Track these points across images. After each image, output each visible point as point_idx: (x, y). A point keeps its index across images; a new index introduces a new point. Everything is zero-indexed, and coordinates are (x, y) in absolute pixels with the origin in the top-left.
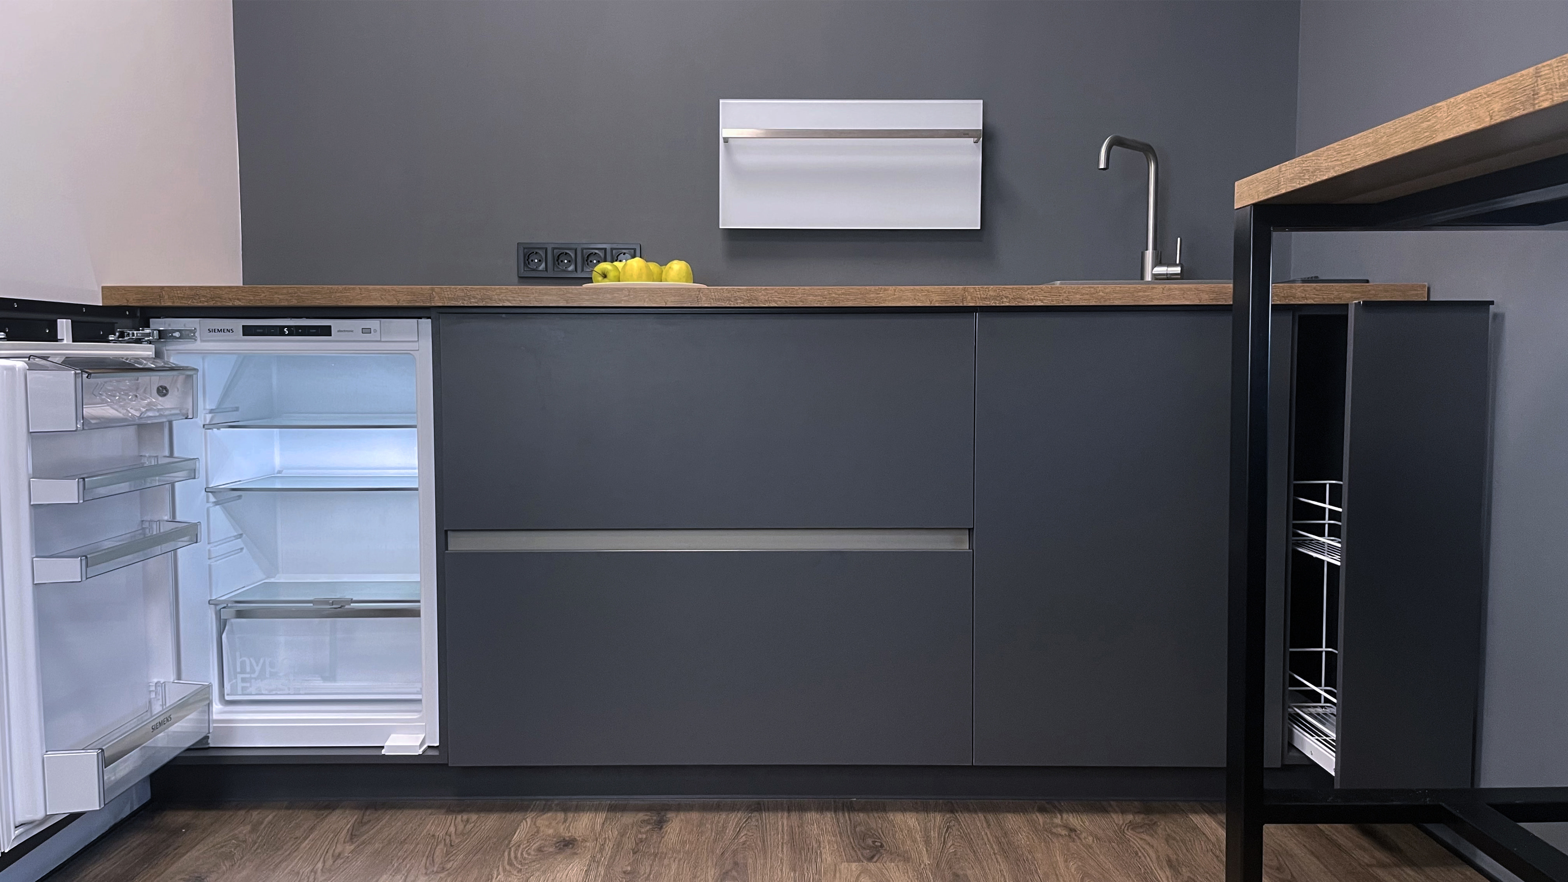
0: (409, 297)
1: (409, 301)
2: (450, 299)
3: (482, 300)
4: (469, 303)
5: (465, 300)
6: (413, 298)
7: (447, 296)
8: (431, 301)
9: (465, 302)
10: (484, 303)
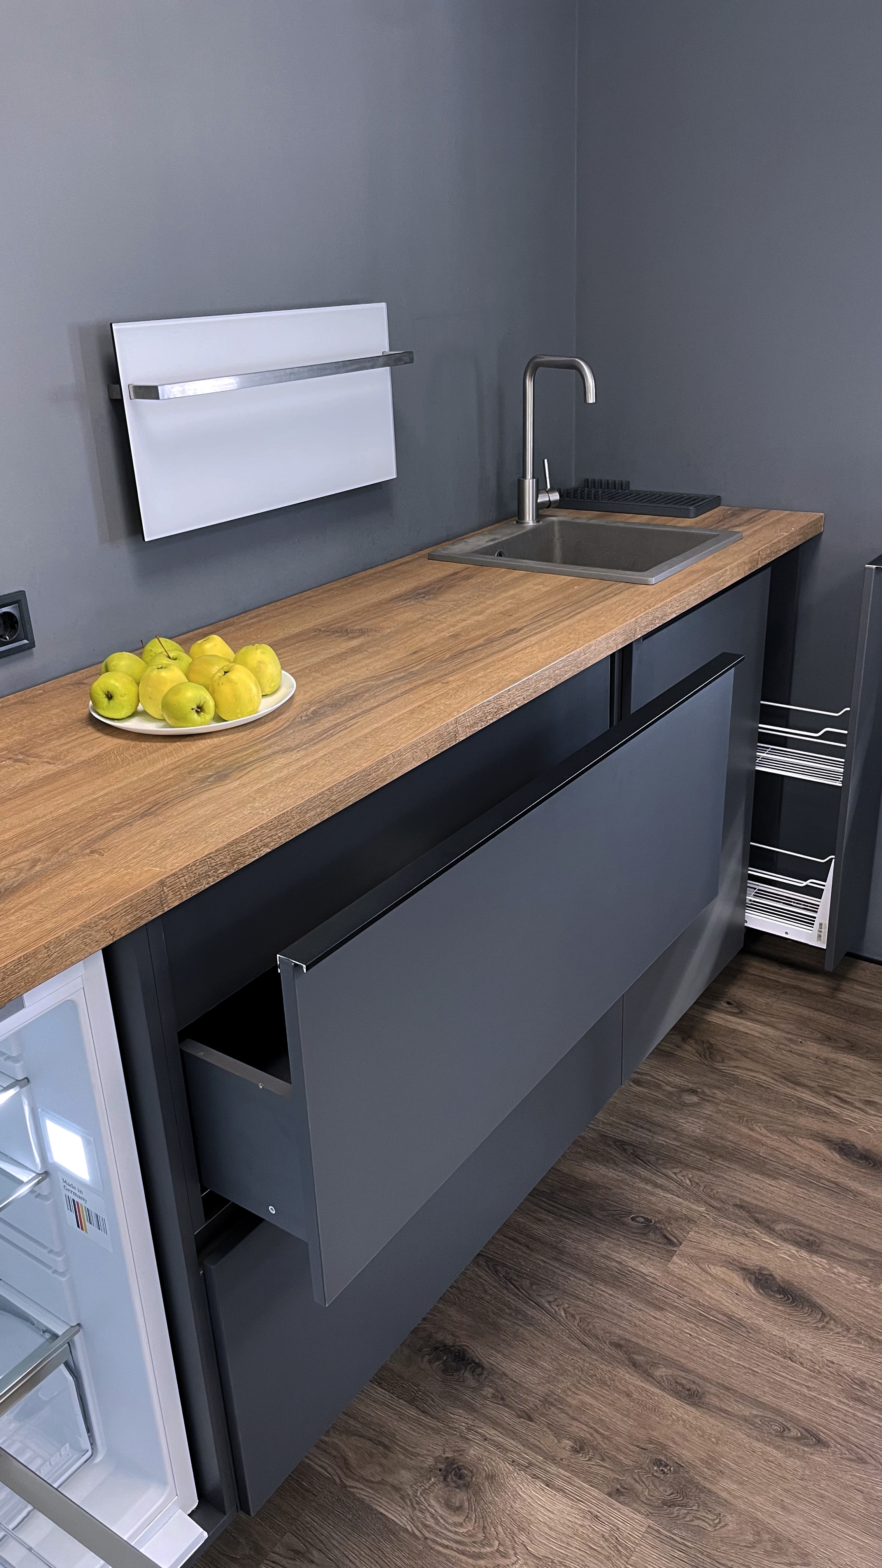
0: (128, 917)
1: (129, 924)
2: (190, 886)
3: (232, 863)
4: (216, 878)
5: (210, 877)
6: (135, 916)
7: (184, 884)
8: (162, 905)
9: (211, 880)
10: (236, 866)
